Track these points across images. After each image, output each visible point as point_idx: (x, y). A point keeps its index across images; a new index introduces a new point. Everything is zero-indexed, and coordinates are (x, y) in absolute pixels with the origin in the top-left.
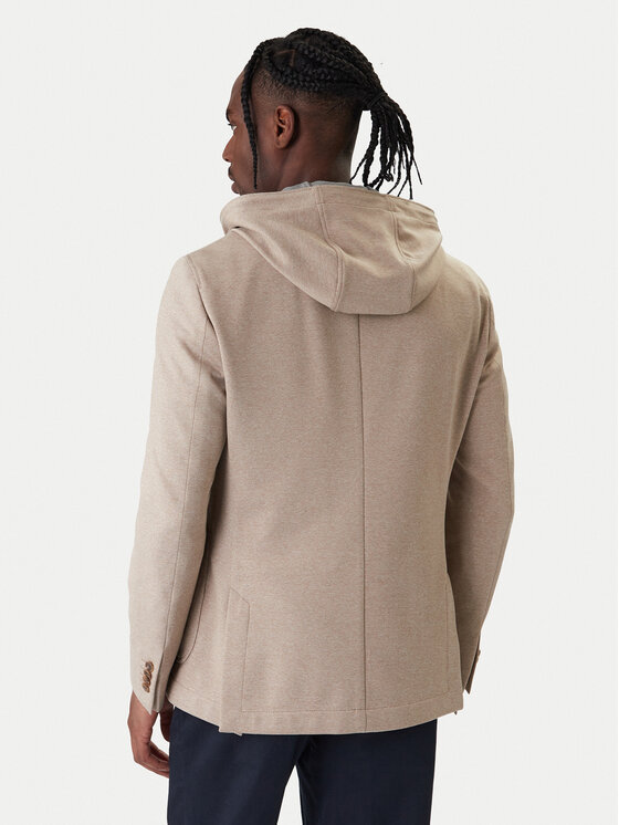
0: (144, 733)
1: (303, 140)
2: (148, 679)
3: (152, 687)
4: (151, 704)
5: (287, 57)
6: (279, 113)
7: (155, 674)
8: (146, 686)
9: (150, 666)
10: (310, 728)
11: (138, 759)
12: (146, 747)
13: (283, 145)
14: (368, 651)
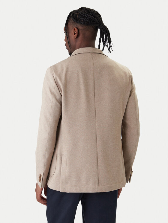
0: (39, 193)
1: (81, 36)
2: (40, 179)
3: (41, 181)
4: (41, 186)
5: (76, 15)
6: (74, 29)
7: (42, 177)
8: (40, 181)
9: (41, 175)
10: (84, 191)
11: (38, 200)
12: (40, 197)
13: (75, 37)
14: (99, 170)
